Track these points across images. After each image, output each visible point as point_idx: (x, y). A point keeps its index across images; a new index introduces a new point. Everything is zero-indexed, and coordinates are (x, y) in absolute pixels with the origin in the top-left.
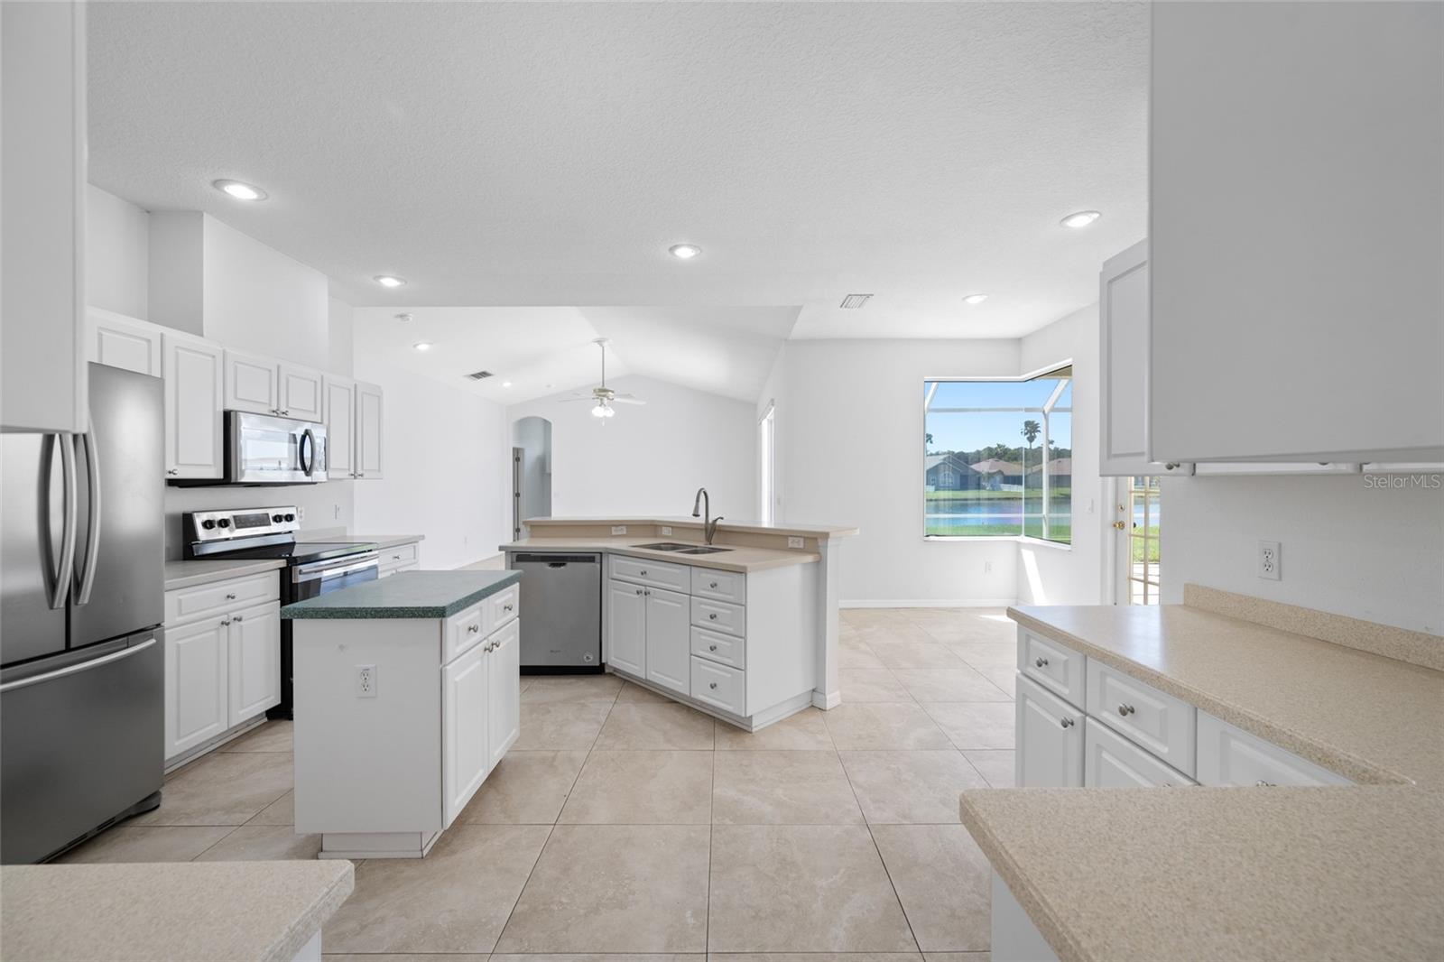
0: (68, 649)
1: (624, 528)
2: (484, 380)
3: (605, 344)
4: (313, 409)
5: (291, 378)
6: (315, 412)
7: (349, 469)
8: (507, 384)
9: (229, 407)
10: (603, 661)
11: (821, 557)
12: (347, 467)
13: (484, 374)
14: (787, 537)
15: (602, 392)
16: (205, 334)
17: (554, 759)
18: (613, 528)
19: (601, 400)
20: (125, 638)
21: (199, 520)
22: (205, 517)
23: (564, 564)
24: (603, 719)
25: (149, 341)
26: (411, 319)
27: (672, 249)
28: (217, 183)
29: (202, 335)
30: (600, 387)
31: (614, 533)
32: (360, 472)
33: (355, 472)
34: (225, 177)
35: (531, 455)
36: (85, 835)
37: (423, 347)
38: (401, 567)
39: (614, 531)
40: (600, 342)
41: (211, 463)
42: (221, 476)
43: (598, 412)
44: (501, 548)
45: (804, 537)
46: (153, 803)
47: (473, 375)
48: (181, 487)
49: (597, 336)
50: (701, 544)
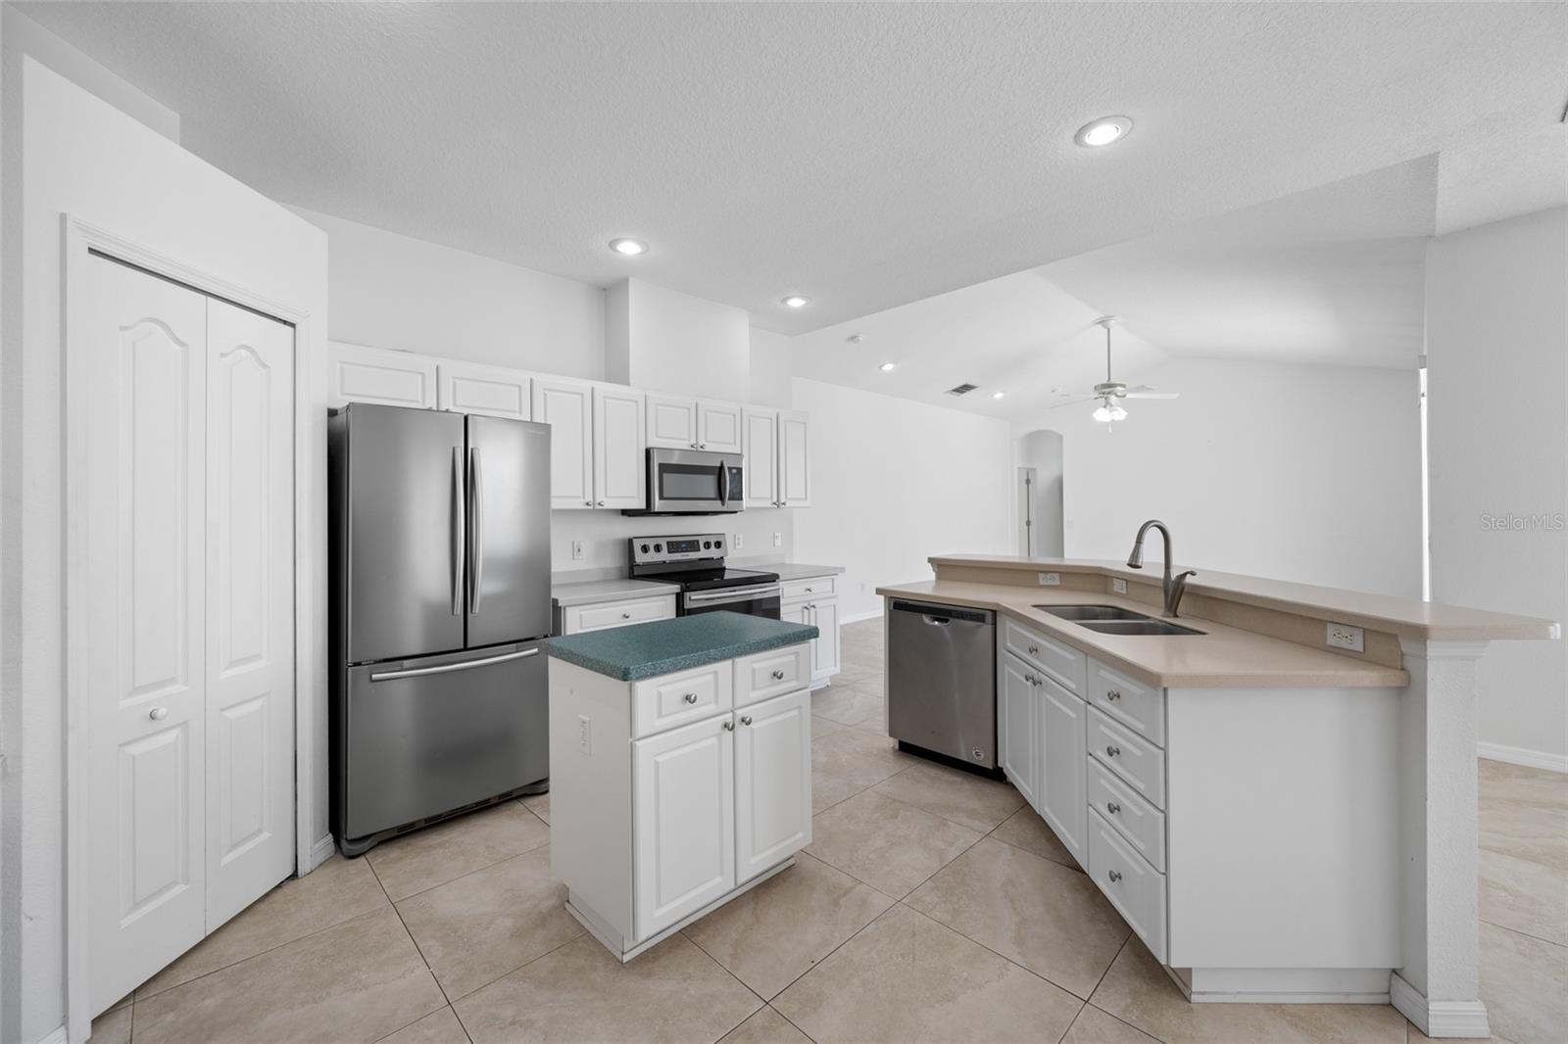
0: (466, 649)
1: (1057, 576)
2: (968, 394)
3: (1112, 323)
4: (732, 441)
5: (709, 414)
6: (735, 443)
7: (772, 498)
8: (999, 395)
9: (650, 445)
10: (999, 765)
11: (1410, 676)
12: (769, 496)
13: (965, 388)
14: (1323, 623)
15: (1106, 389)
16: (632, 381)
17: (848, 891)
18: (1041, 576)
19: (1106, 398)
20: (515, 645)
21: (637, 545)
22: (642, 542)
23: (947, 621)
24: (953, 853)
25: (582, 395)
26: (861, 339)
27: (1078, 137)
28: (612, 244)
29: (628, 384)
30: (1105, 381)
31: (1042, 582)
32: (782, 500)
33: (778, 501)
34: (616, 237)
35: (1044, 477)
36: (488, 800)
37: (888, 367)
38: (813, 600)
39: (1042, 579)
40: (1103, 322)
41: (635, 495)
42: (643, 506)
43: (1102, 415)
44: (879, 591)
45: (1365, 630)
46: (542, 787)
47: (956, 390)
48: (629, 516)
49: (1097, 316)
50: (1156, 613)
